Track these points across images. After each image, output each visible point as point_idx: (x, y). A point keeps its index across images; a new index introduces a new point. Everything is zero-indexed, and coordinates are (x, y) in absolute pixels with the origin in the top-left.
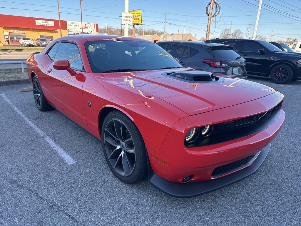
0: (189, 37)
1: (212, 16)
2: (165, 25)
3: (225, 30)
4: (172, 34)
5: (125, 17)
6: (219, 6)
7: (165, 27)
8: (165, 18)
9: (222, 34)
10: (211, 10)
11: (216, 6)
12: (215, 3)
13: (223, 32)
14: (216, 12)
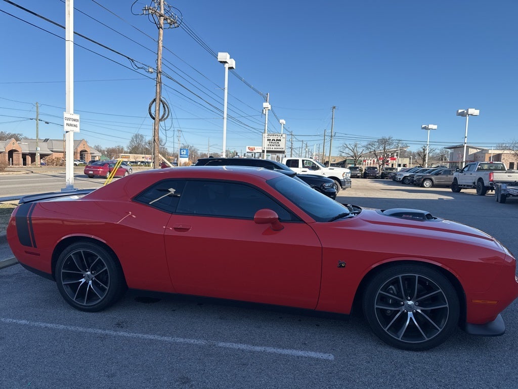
0: (81, 145)
1: (160, 120)
2: (37, 124)
3: (136, 136)
4: (46, 140)
5: (69, 119)
6: (167, 106)
7: (37, 128)
8: (37, 112)
9: (132, 141)
10: (157, 112)
11: (164, 106)
12: (162, 101)
13: (133, 138)
14: (164, 114)
